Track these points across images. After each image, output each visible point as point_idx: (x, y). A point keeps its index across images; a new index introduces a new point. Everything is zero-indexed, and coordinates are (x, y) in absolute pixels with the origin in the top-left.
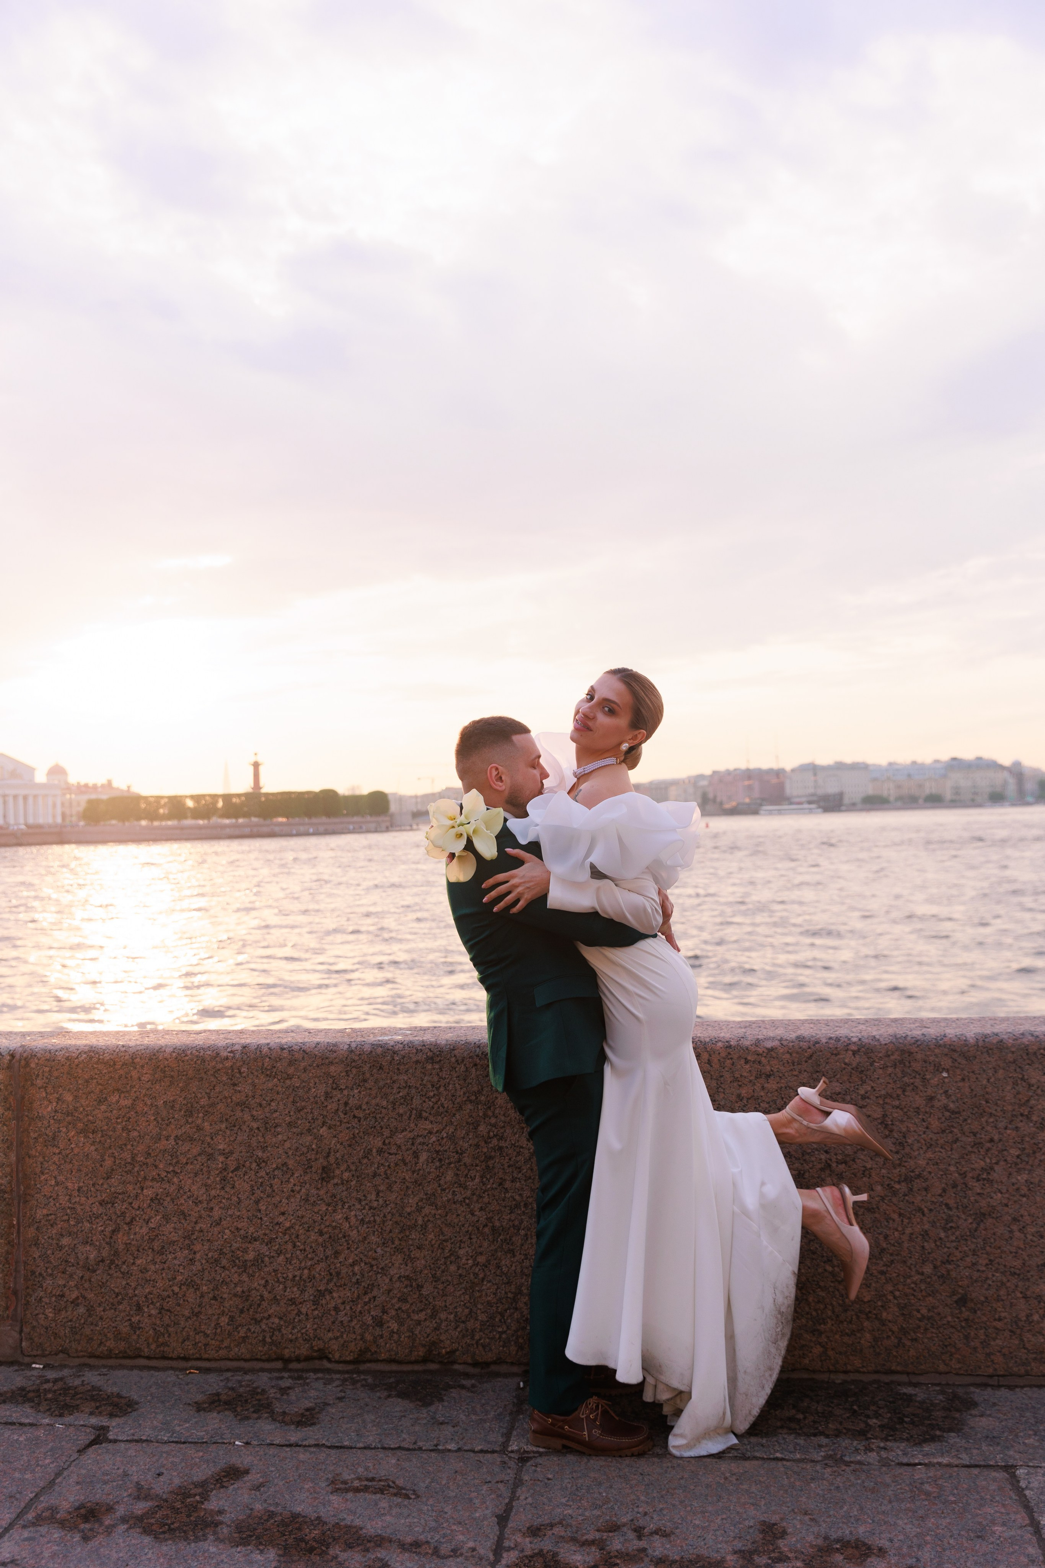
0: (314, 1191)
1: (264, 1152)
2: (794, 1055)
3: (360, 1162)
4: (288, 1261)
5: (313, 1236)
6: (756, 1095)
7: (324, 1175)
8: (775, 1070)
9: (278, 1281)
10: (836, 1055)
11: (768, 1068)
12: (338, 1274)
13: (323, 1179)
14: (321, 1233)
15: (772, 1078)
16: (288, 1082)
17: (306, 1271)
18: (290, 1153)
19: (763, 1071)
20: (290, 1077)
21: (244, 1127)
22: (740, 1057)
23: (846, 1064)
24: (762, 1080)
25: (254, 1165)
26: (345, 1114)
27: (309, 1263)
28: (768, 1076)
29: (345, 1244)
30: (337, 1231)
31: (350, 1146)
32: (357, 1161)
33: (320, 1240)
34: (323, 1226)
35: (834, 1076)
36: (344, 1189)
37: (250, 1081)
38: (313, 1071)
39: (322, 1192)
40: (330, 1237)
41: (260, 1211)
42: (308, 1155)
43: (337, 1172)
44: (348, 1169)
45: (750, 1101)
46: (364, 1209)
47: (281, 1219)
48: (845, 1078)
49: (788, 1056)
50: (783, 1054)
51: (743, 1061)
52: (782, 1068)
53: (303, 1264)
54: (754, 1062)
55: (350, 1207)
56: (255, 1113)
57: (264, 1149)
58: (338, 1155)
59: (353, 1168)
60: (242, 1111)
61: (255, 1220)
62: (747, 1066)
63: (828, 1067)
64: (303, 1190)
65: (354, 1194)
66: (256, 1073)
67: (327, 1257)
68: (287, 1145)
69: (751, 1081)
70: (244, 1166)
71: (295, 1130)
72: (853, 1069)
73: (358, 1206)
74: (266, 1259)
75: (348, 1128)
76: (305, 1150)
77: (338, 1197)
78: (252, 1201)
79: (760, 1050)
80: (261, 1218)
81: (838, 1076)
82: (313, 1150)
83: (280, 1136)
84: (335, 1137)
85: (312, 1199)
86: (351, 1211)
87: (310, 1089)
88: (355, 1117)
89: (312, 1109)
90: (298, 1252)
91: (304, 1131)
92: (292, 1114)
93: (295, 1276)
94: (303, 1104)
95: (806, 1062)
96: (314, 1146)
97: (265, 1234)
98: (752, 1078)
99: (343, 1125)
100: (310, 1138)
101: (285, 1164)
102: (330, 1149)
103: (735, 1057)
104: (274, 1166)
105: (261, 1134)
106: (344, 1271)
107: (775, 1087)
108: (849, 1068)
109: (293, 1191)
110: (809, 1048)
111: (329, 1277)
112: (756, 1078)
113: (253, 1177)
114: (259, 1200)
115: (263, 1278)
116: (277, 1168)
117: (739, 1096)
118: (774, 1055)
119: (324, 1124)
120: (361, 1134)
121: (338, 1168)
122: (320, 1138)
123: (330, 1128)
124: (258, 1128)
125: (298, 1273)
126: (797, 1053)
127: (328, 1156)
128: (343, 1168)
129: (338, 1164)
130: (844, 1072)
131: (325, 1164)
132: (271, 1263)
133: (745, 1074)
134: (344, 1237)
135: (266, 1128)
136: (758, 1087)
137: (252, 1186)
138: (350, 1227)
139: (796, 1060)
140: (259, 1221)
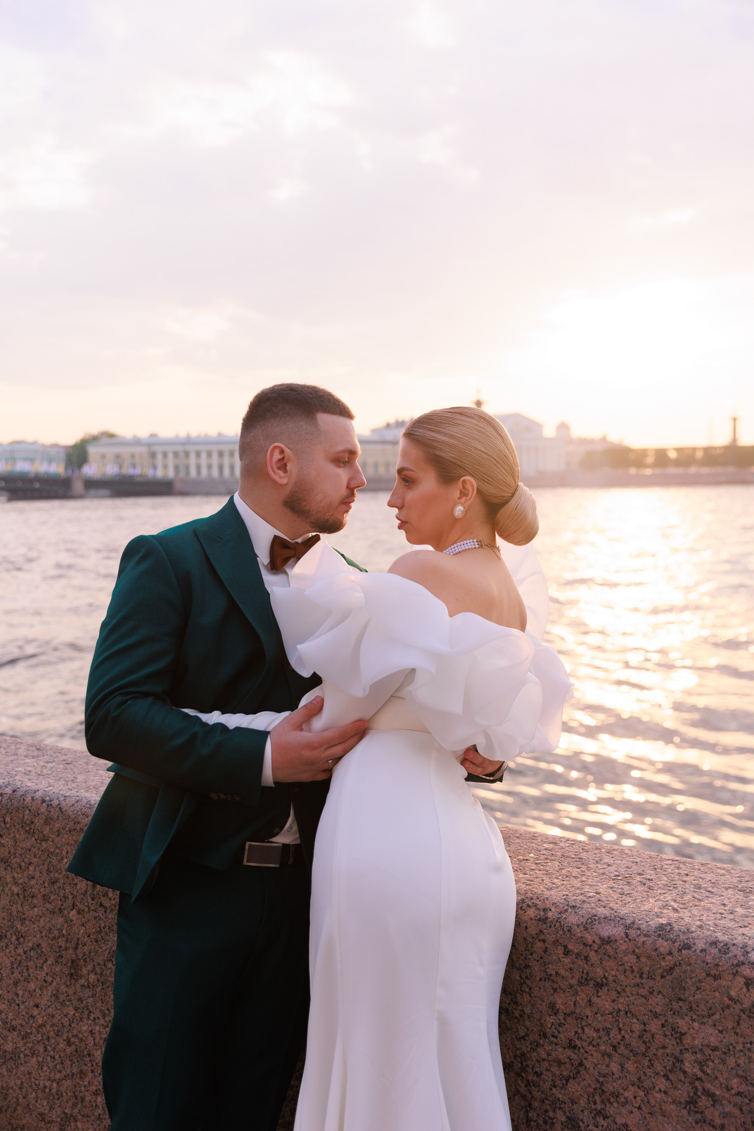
0: (63, 988)
1: (22, 924)
2: (643, 960)
3: (105, 965)
4: (41, 1065)
5: (62, 1045)
6: (578, 1011)
7: (73, 971)
8: (611, 978)
9: (31, 1087)
10: (716, 978)
11: (600, 972)
12: (83, 1100)
13: (72, 975)
14: (69, 1043)
15: (605, 989)
16: (44, 844)
17: (55, 1085)
18: (44, 934)
19: (591, 975)
20: (45, 839)
21: (7, 889)
22: (556, 942)
23: (731, 999)
24: (590, 989)
25: (14, 938)
26: (93, 899)
27: (58, 1076)
28: (599, 986)
29: (89, 1065)
30: (83, 1045)
31: (96, 941)
32: (102, 963)
33: (68, 1051)
34: (71, 1035)
35: (709, 1016)
36: (90, 994)
37: (12, 835)
38: (66, 836)
39: (71, 991)
40: (76, 1051)
41: (17, 995)
42: (59, 940)
43: (84, 971)
44: (93, 971)
45: (570, 1020)
46: (107, 1026)
47: (35, 1012)
48: (730, 1024)
49: (633, 959)
50: (626, 953)
51: (560, 950)
52: (622, 977)
53: (52, 1075)
54: (578, 955)
55: (94, 1019)
56: (16, 875)
57: (23, 920)
58: (86, 949)
59: (98, 971)
60: (6, 869)
61: (13, 1005)
62: (567, 960)
63: (698, 996)
64: (54, 984)
65: (99, 1004)
66: (17, 826)
67: (73, 1075)
68: (42, 923)
69: (571, 987)
70: (5, 936)
71: (48, 906)
72: (743, 1011)
73: (102, 1021)
74: (22, 1055)
75: (95, 918)
76: (56, 933)
77: (84, 1002)
78: (11, 982)
79: (589, 938)
80: (18, 1005)
81: (717, 1016)
82: (63, 935)
83: (36, 910)
84: (83, 925)
85: (62, 997)
86: (96, 1025)
87: (62, 859)
88: (101, 905)
89: (64, 884)
90: (49, 1058)
91: (57, 910)
92: (46, 885)
93: (45, 1087)
94: (57, 875)
95: (663, 977)
96: (64, 931)
97: (21, 1025)
98: (574, 982)
99: (92, 913)
100: (61, 920)
101: (39, 945)
102: (78, 939)
103: (551, 938)
104: (31, 945)
105: (20, 903)
106: (88, 1099)
107: (608, 1006)
108: (737, 1007)
109: (45, 981)
110: (670, 953)
111: (73, 1100)
112: (580, 983)
113: (13, 953)
114: (17, 983)
115: (19, 1078)
116: (32, 949)
117: (552, 1006)
118: (611, 952)
119: (74, 905)
120: (107, 929)
121: (86, 966)
122: (69, 922)
123: (79, 913)
124: (18, 894)
125: (47, 1084)
126: (649, 957)
127: (76, 948)
128: (90, 967)
129: (85, 961)
130: (727, 1012)
131: (74, 957)
132: (26, 1062)
133: (562, 972)
134: (89, 1055)
135: (25, 897)
136: (582, 998)
137: (12, 963)
138: (95, 1044)
139: (646, 969)
140: (17, 1007)
